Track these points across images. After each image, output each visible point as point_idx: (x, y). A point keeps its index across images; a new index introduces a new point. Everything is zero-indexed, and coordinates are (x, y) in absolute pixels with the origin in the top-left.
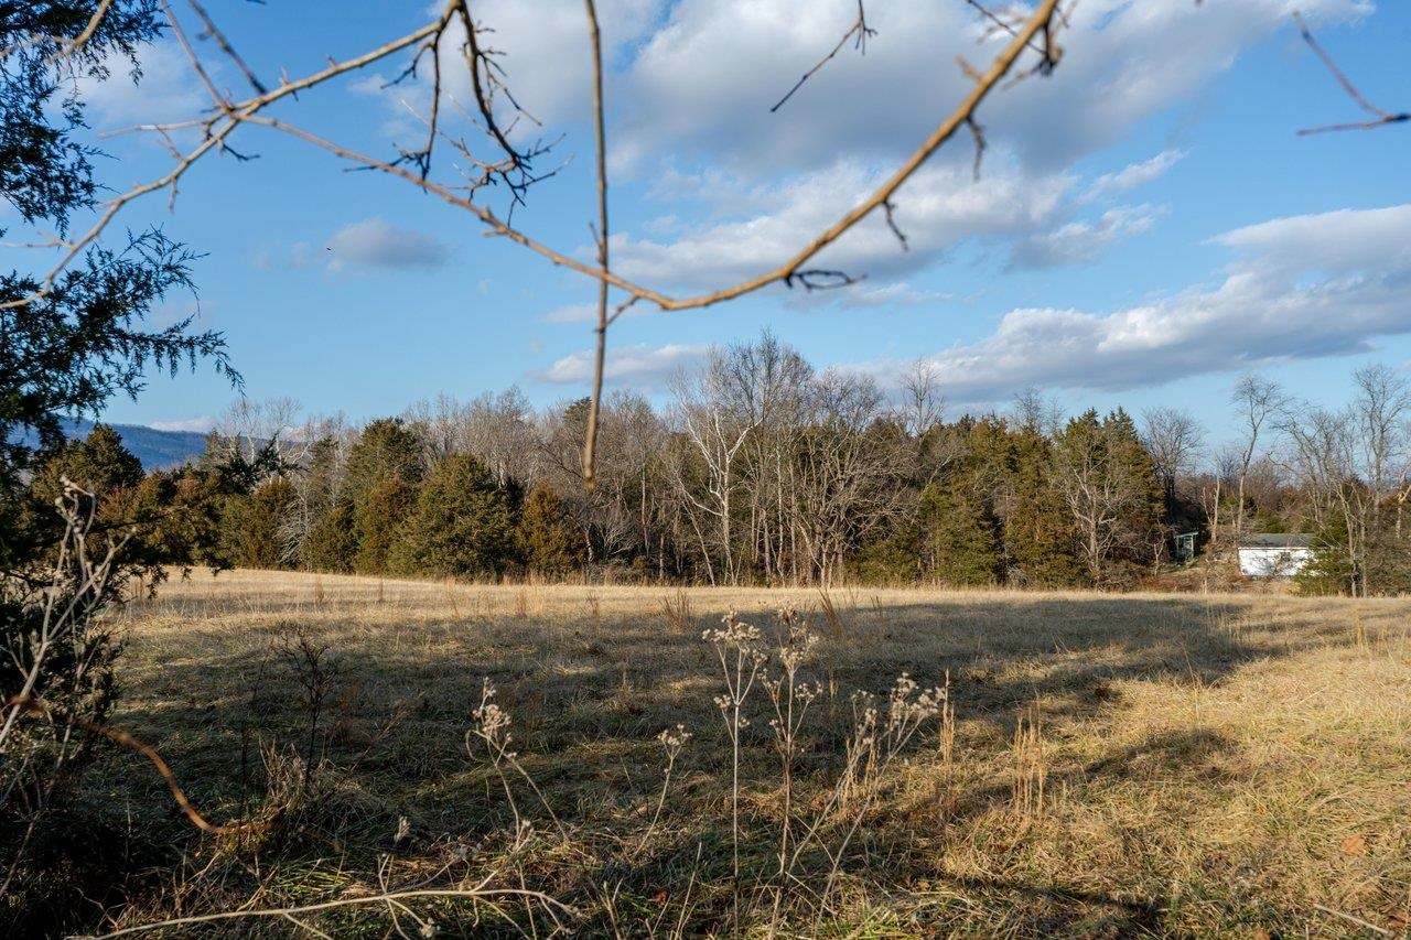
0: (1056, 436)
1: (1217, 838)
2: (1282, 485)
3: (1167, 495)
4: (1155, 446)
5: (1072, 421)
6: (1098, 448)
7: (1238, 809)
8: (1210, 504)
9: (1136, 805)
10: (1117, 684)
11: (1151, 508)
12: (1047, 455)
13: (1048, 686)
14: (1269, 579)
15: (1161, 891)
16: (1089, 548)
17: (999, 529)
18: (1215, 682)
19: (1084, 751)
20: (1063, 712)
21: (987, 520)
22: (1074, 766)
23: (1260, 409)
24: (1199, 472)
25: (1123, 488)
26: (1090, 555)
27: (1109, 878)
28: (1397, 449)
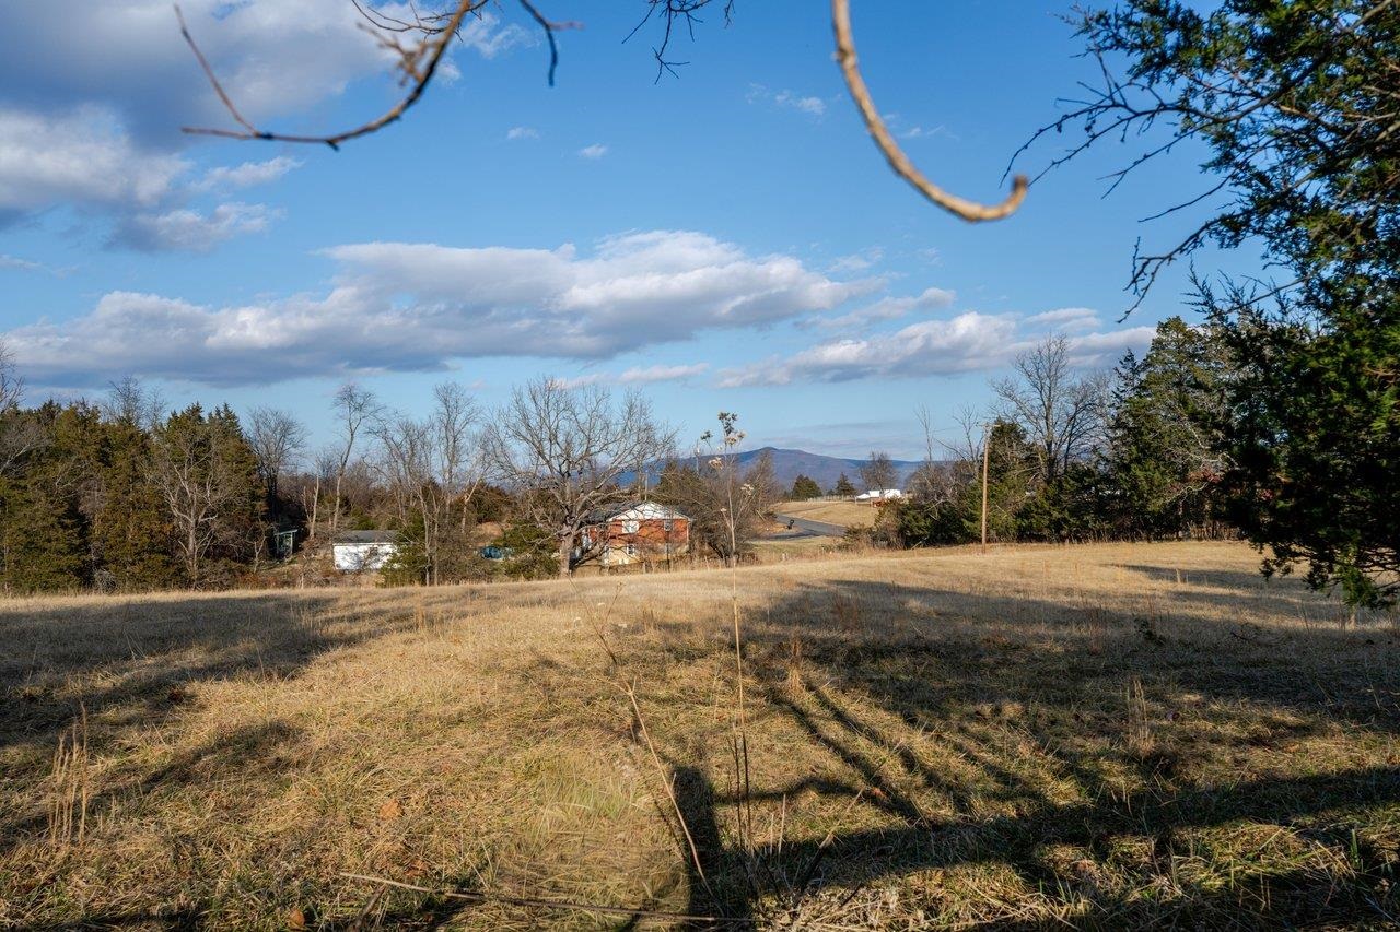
0: (156, 430)
1: (271, 827)
2: (375, 485)
3: (270, 493)
4: (259, 445)
5: (174, 415)
6: (200, 444)
7: (294, 795)
8: (310, 503)
9: (194, 809)
10: (193, 687)
11: (253, 506)
12: (145, 449)
13: (116, 697)
14: (359, 572)
15: (206, 893)
16: (187, 546)
17: (85, 527)
18: (290, 675)
19: (146, 761)
20: (129, 722)
21: (70, 518)
22: (132, 779)
23: (357, 415)
24: (301, 472)
25: (226, 485)
26: (188, 554)
27: (153, 892)
28: (465, 457)
